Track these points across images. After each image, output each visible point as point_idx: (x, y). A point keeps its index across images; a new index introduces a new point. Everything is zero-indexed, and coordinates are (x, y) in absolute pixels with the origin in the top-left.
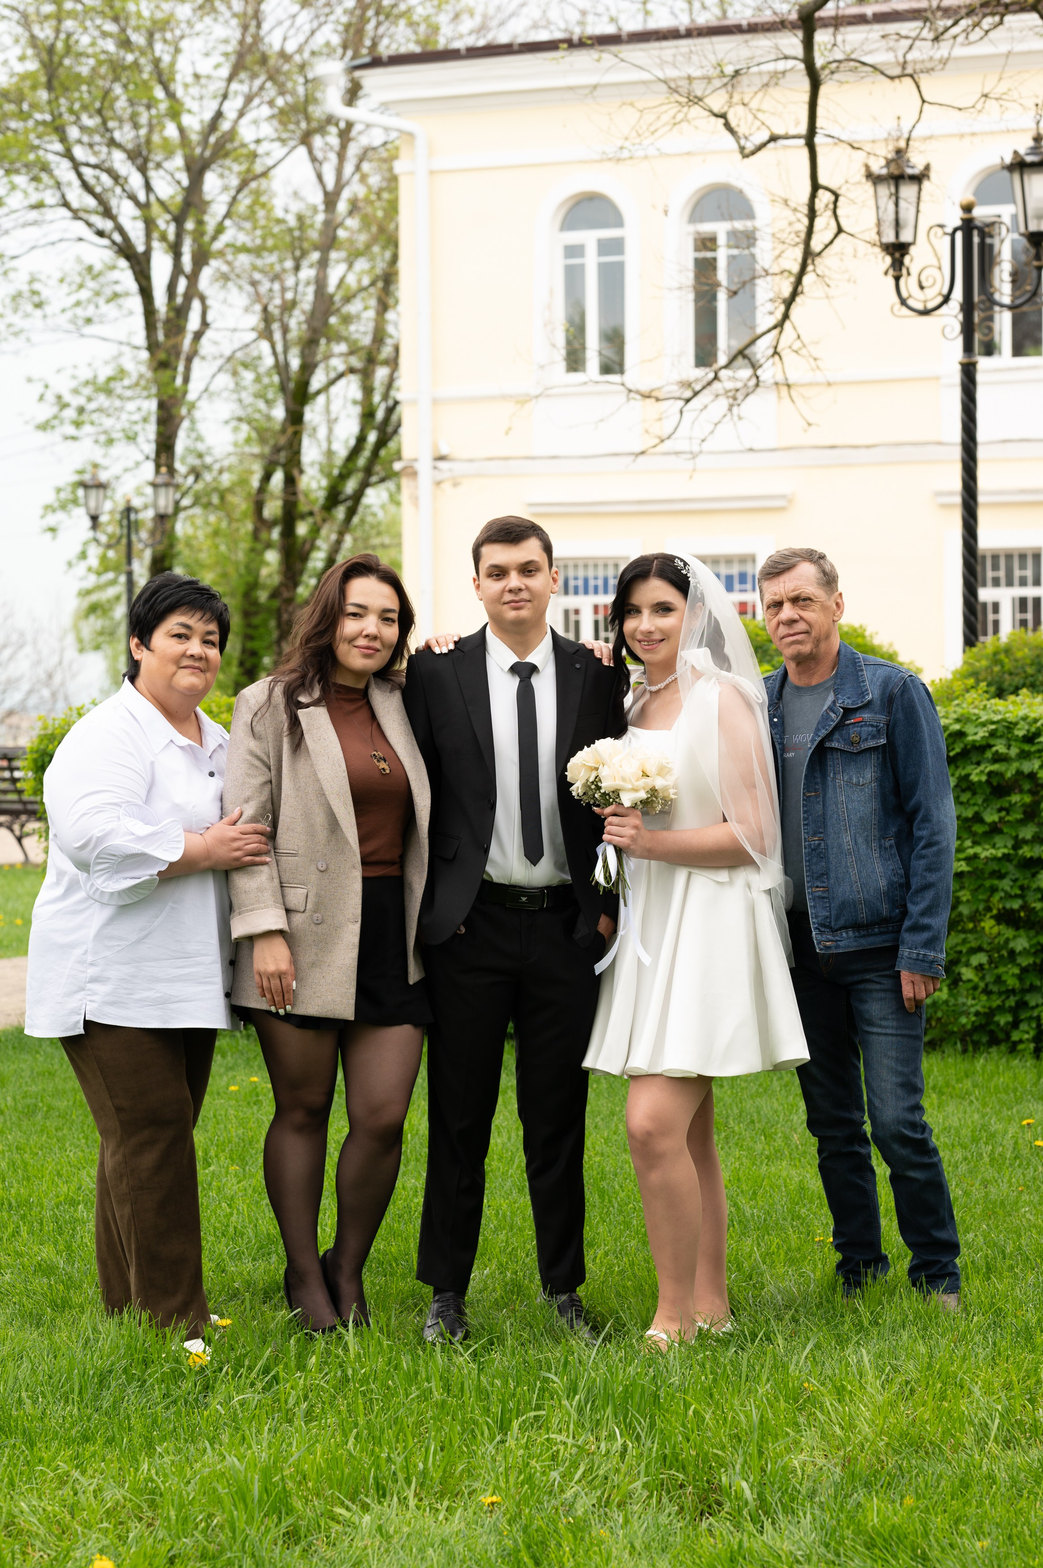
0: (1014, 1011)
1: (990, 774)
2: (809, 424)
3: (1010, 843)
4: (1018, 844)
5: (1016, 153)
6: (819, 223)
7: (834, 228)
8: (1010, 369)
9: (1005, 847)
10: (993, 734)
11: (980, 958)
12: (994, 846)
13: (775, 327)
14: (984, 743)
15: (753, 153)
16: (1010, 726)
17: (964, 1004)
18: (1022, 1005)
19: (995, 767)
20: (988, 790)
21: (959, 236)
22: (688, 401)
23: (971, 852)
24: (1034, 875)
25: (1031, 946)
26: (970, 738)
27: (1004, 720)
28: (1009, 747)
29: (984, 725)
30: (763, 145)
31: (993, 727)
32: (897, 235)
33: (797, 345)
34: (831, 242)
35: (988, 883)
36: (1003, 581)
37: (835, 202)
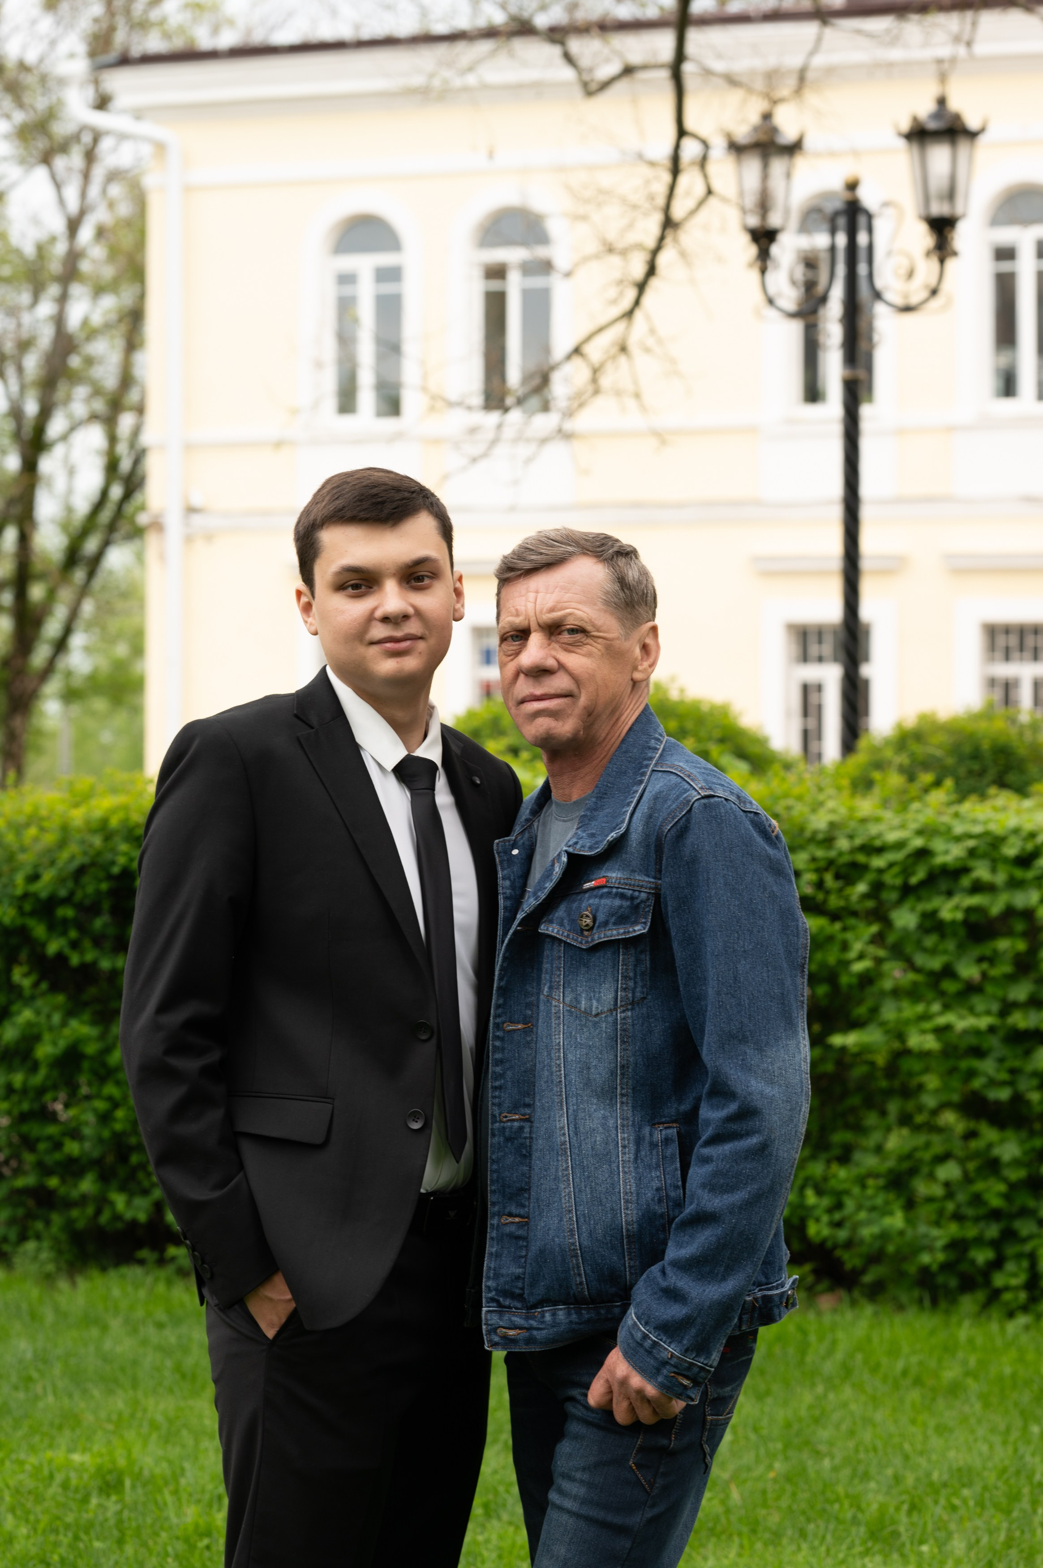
0: (996, 1244)
1: (969, 910)
3: (995, 1007)
4: (1007, 1008)
5: (915, 118)
6: (684, 180)
7: (702, 190)
9: (988, 1013)
10: (972, 853)
11: (949, 1171)
12: (972, 1011)
13: (623, 317)
14: (959, 865)
15: (600, 90)
16: (995, 842)
17: (926, 1236)
18: (1009, 1235)
19: (975, 900)
20: (962, 932)
21: (842, 220)
23: (942, 1020)
24: (1028, 1053)
25: (1025, 1153)
26: (939, 860)
27: (987, 834)
28: (994, 870)
29: (958, 839)
30: (613, 80)
31: (971, 843)
32: (765, 217)
34: (700, 207)
35: (964, 1064)
36: (828, 659)
37: (705, 156)
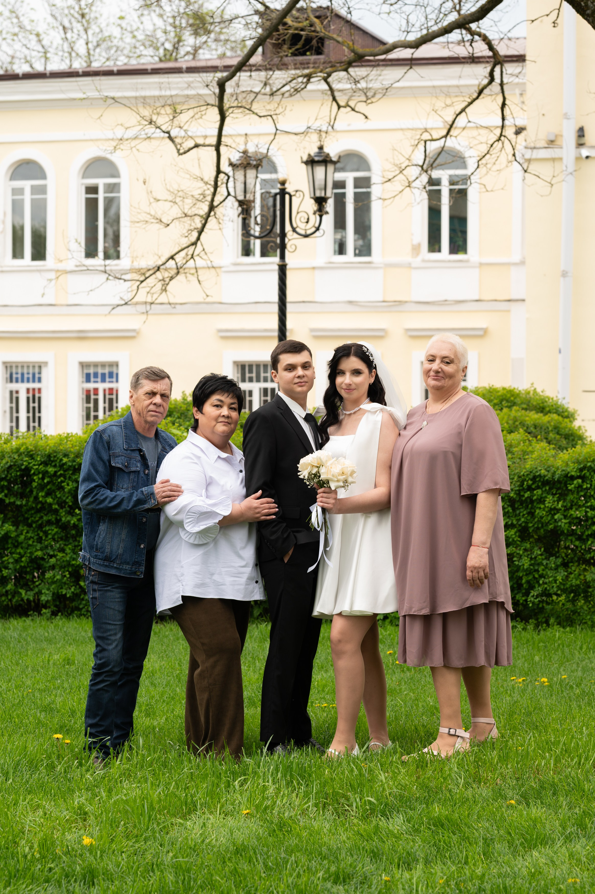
2: (207, 296)
5: (309, 155)
6: (219, 190)
7: (226, 194)
8: (259, 264)
13: (193, 244)
15: (185, 153)
21: (278, 197)
22: (142, 282)
30: (192, 148)
32: (245, 197)
33: (202, 254)
34: (224, 200)
36: (254, 379)
37: (228, 180)
